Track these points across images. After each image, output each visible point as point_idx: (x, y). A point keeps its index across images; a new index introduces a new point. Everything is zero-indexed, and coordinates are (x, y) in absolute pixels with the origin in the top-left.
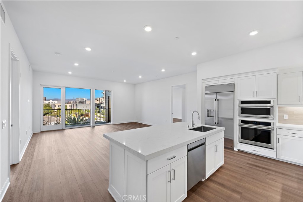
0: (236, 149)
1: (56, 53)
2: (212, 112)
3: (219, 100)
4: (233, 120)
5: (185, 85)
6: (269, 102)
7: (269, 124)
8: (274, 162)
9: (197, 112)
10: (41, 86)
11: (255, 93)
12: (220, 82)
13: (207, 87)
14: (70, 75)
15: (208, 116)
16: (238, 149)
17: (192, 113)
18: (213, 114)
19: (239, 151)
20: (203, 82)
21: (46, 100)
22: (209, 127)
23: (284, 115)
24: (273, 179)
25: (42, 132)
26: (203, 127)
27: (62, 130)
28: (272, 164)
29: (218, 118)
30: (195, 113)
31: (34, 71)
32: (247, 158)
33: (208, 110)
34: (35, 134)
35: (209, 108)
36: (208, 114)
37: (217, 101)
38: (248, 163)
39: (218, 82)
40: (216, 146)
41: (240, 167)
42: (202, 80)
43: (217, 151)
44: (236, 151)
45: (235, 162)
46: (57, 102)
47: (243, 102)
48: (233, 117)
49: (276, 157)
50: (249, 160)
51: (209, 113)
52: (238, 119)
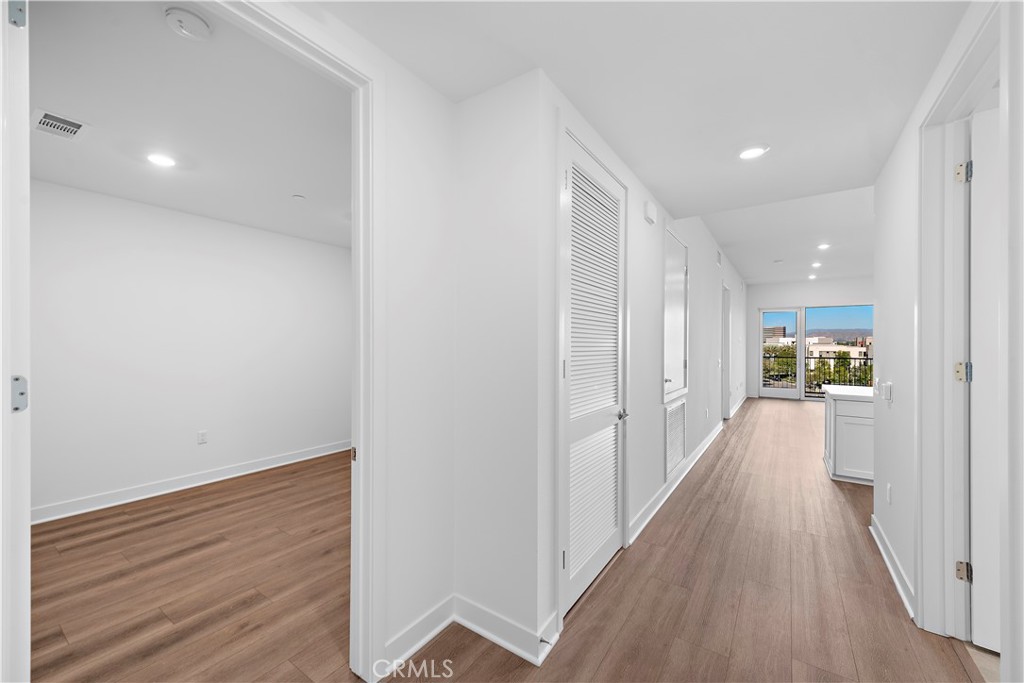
1: (776, 261)
10: (759, 310)
14: (815, 281)
21: (784, 336)
25: (761, 398)
27: (799, 400)
31: (749, 286)
34: (749, 400)
46: (815, 340)
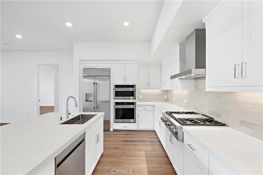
0: (111, 130)
2: (90, 96)
3: (97, 84)
4: (109, 102)
5: (58, 64)
6: (133, 86)
7: (133, 104)
8: (136, 133)
9: (74, 98)
11: (125, 79)
12: (98, 65)
13: (85, 70)
15: (86, 101)
16: (113, 129)
17: (67, 99)
18: (91, 98)
19: (114, 130)
20: (80, 63)
22: (88, 115)
23: (140, 96)
24: (139, 149)
26: (81, 115)
28: (135, 135)
29: (96, 101)
30: (71, 99)
32: (121, 136)
33: (86, 95)
35: (87, 92)
36: (86, 99)
37: (95, 85)
38: (122, 141)
39: (95, 65)
40: (97, 137)
41: (117, 148)
42: (80, 60)
43: (98, 141)
44: (112, 131)
45: (112, 143)
47: (117, 86)
48: (109, 100)
49: (137, 129)
50: (122, 137)
51: (88, 97)
52: (113, 101)
